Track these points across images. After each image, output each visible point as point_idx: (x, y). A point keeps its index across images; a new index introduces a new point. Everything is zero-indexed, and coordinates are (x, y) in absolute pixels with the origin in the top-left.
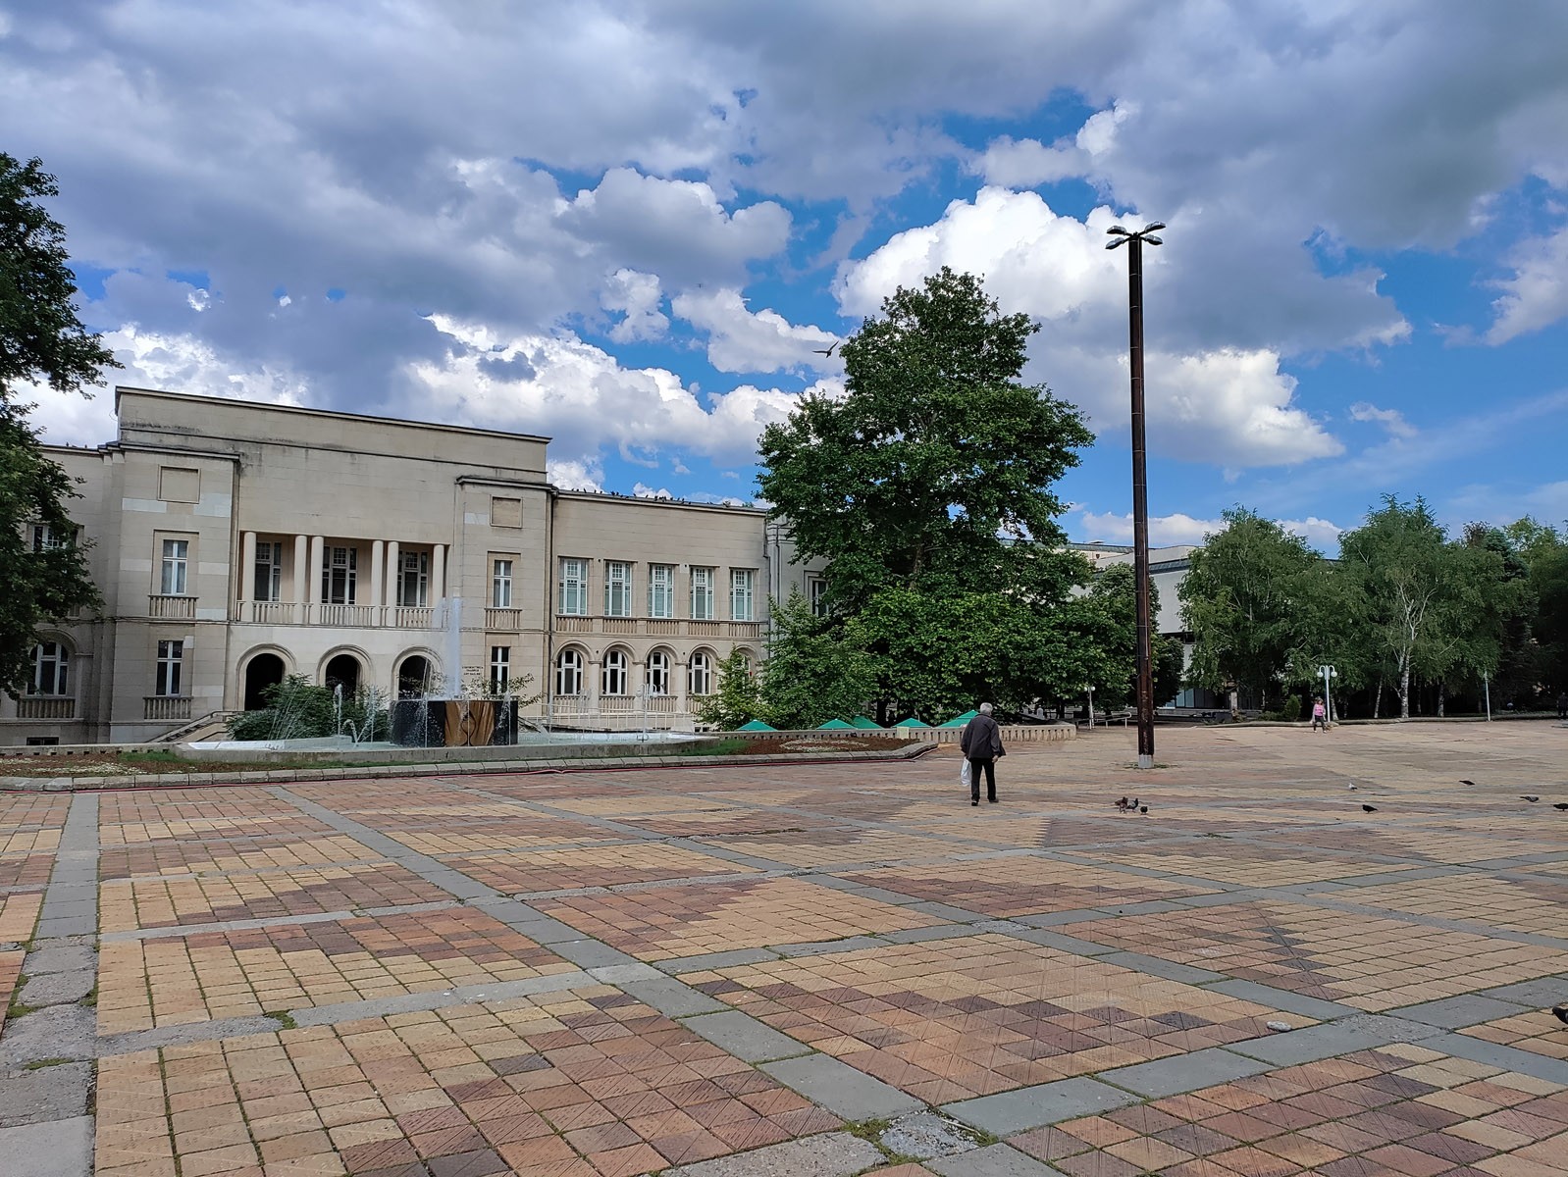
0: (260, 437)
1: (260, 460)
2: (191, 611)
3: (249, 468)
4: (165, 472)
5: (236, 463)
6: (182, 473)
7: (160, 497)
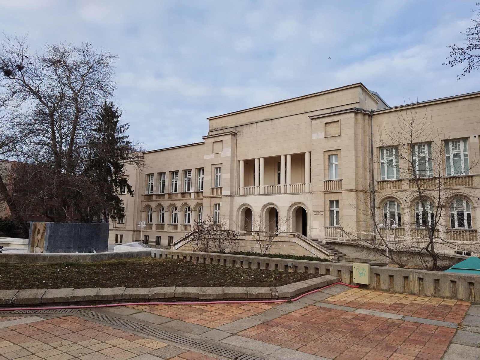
0: (244, 123)
1: (243, 132)
2: (221, 192)
3: (240, 136)
4: (215, 144)
5: (235, 135)
6: (219, 143)
7: (213, 153)
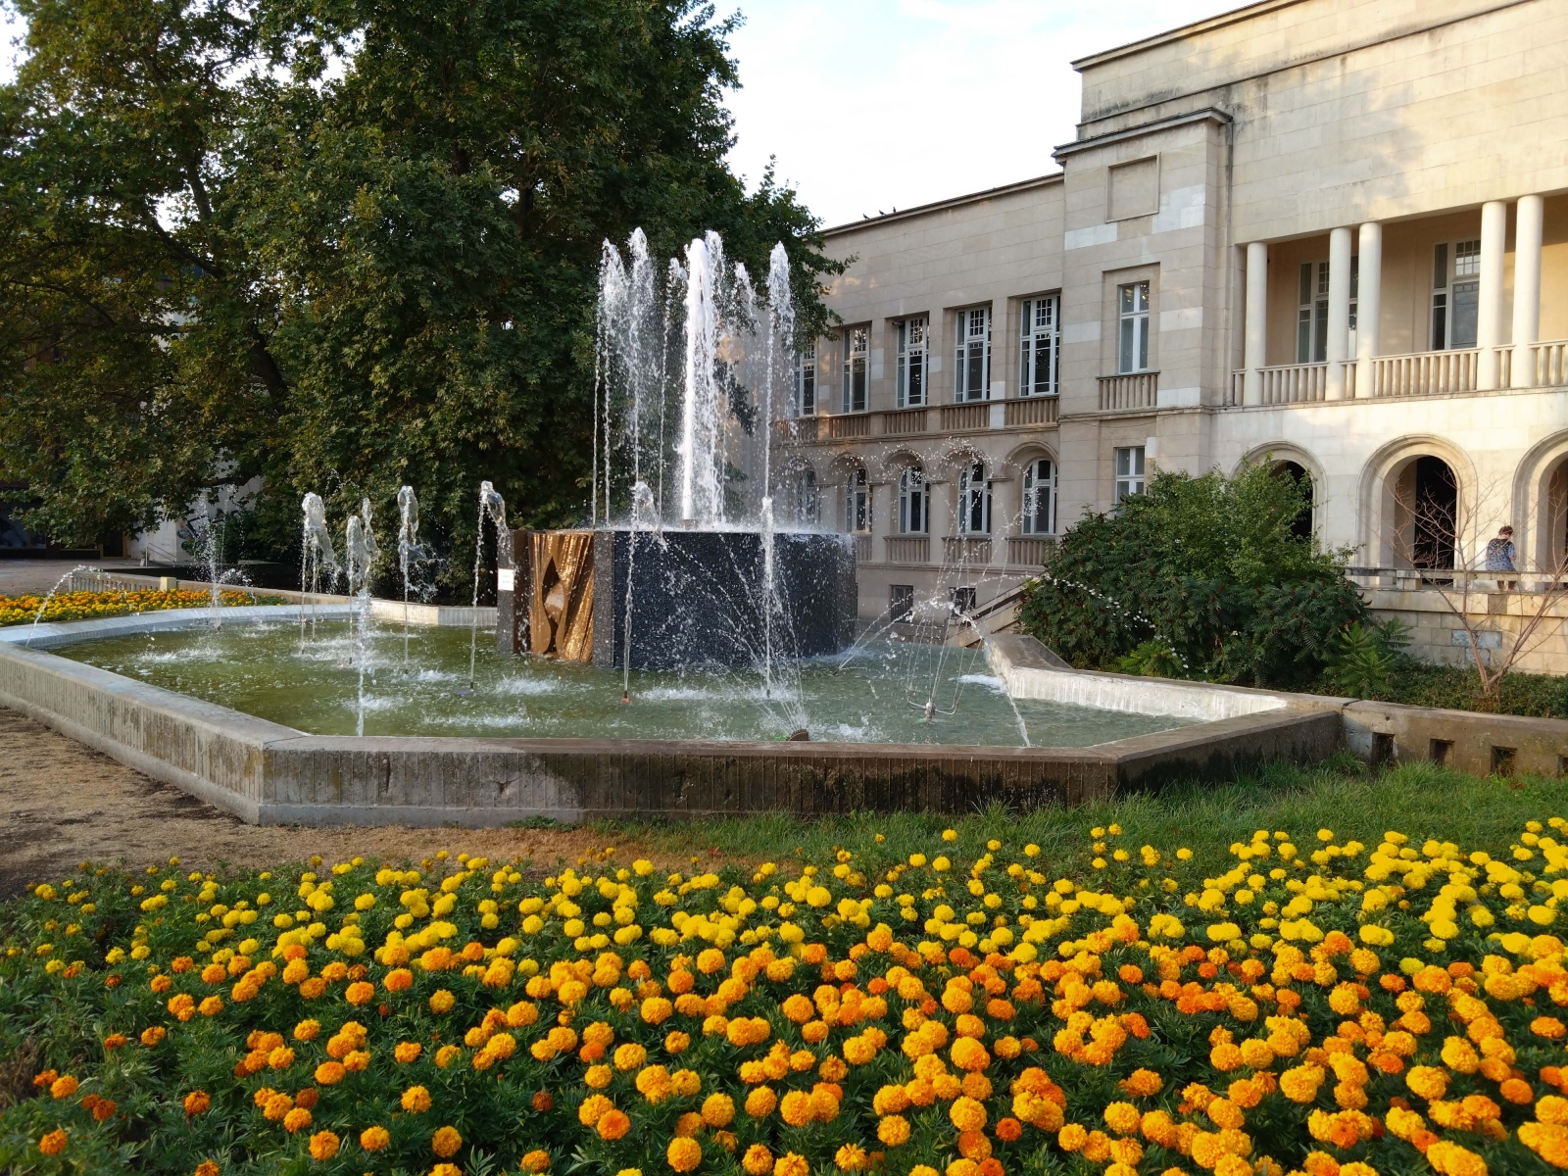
1: (1265, 107)
2: (1152, 392)
5: (1220, 125)
6: (1140, 169)
7: (1109, 217)
